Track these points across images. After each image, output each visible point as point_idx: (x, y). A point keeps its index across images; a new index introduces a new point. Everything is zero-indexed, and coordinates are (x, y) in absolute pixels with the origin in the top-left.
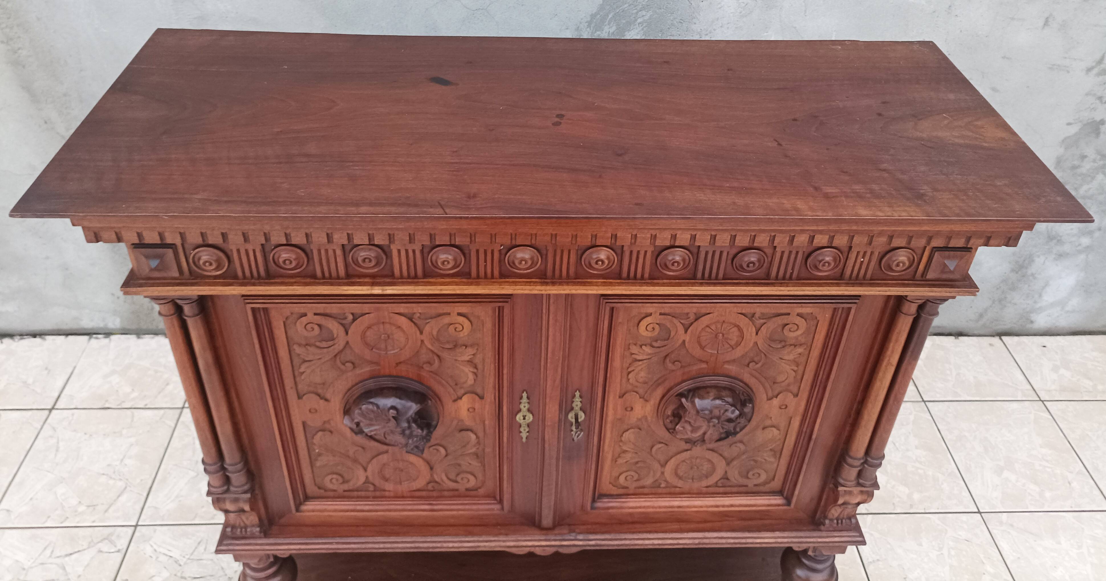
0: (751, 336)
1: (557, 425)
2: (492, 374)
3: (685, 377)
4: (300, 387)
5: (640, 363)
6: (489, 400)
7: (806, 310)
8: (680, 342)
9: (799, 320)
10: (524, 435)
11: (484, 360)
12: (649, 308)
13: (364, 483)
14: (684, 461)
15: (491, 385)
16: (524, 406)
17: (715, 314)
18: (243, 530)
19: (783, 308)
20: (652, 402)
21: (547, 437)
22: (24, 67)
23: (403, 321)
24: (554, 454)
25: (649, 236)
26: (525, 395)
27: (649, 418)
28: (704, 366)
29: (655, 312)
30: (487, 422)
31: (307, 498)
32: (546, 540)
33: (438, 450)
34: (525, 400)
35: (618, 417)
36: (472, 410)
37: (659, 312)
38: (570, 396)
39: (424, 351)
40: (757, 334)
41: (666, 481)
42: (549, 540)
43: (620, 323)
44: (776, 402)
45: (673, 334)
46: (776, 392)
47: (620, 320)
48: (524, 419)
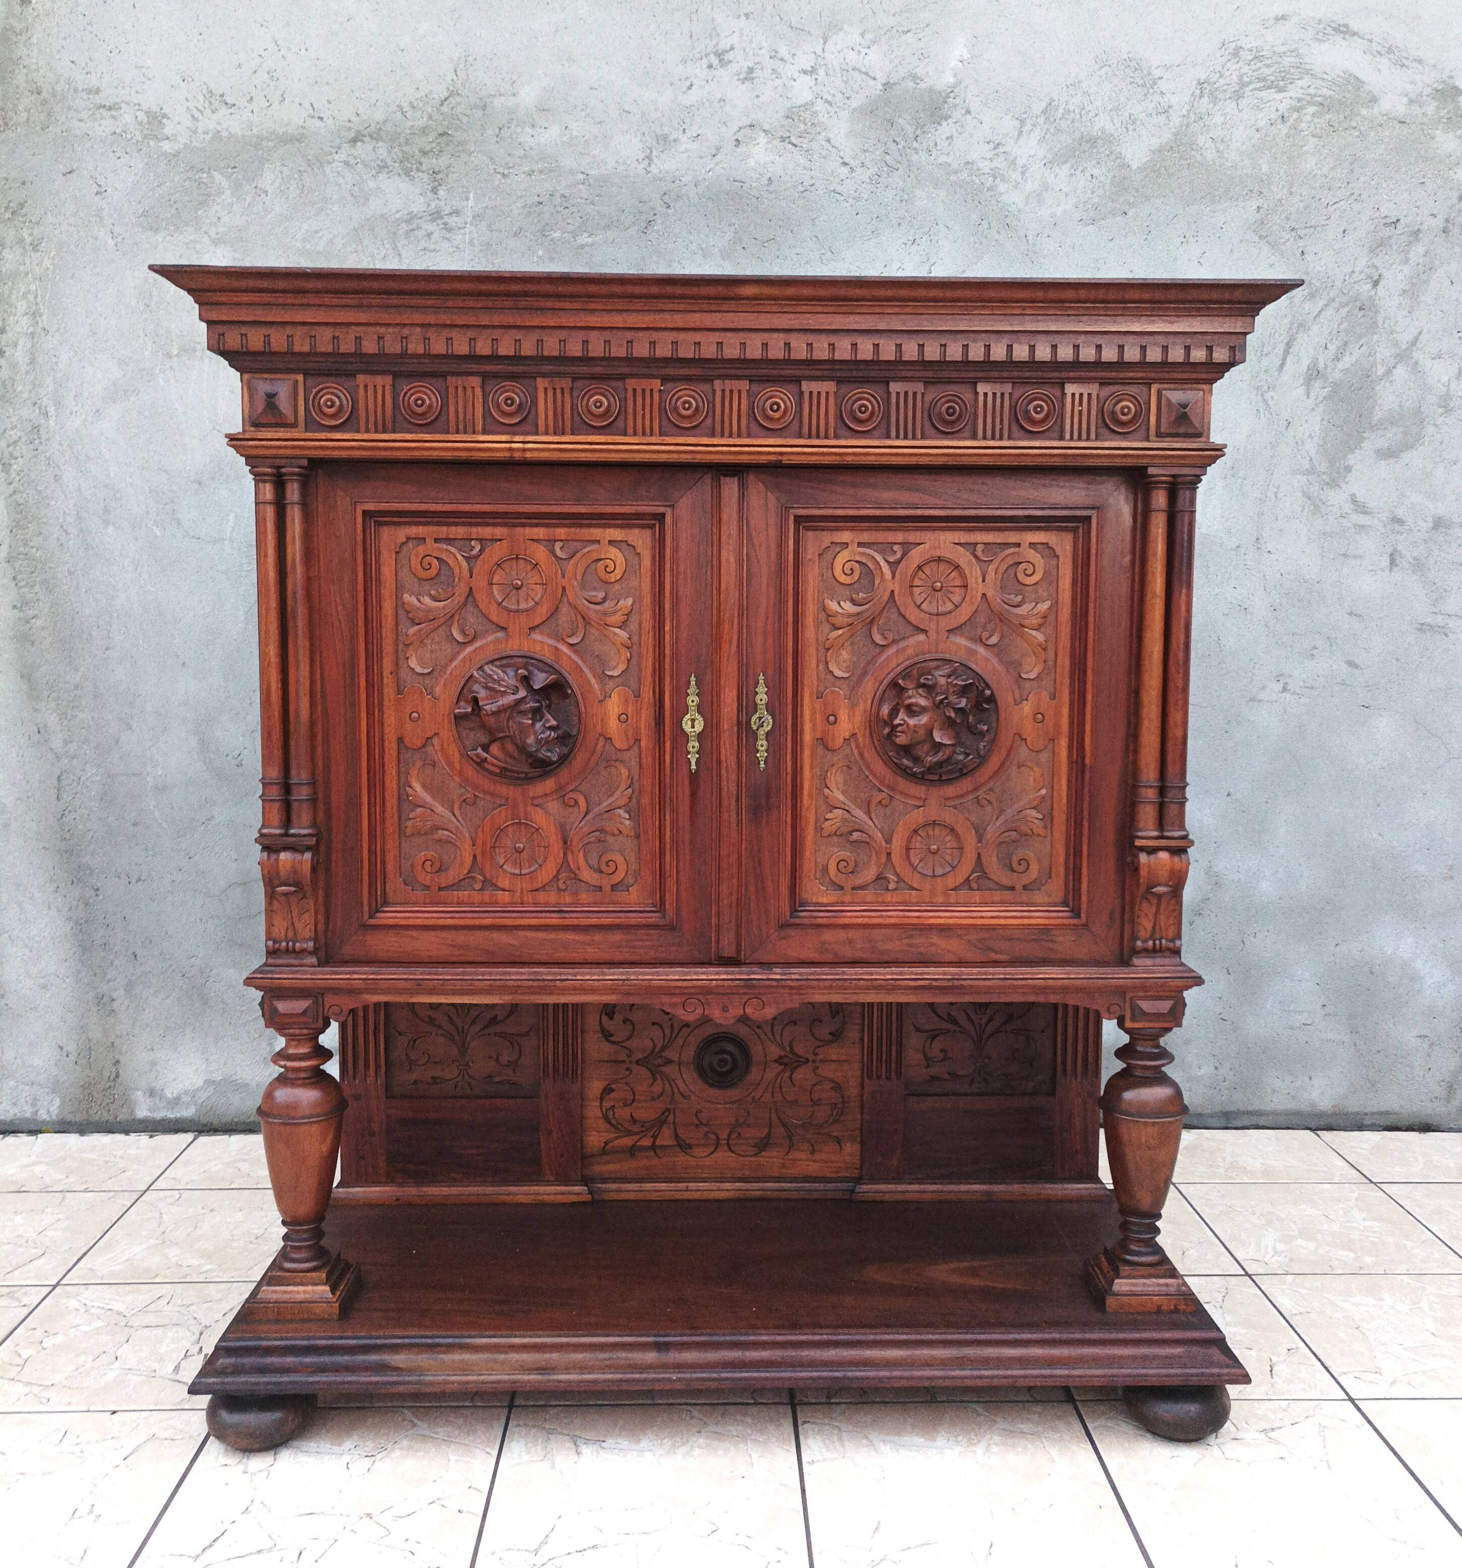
0: (977, 582)
1: (735, 729)
2: (651, 649)
3: (901, 658)
4: (403, 672)
5: (840, 632)
6: (646, 700)
7: (1040, 537)
8: (887, 594)
9: (1034, 556)
10: (693, 758)
11: (640, 624)
12: (845, 536)
13: (469, 872)
14: (915, 831)
15: (649, 671)
16: (693, 700)
17: (927, 546)
18: (291, 944)
19: (1012, 537)
20: (861, 707)
21: (723, 758)
22: (33, 644)
23: (540, 553)
24: (733, 789)
25: (826, 346)
26: (693, 678)
27: (860, 740)
28: (922, 637)
29: (852, 541)
30: (643, 743)
31: (386, 903)
32: (726, 973)
33: (576, 802)
34: (693, 689)
35: (819, 735)
36: (623, 718)
37: (856, 541)
38: (751, 682)
39: (564, 608)
40: (984, 581)
41: (897, 874)
42: (732, 973)
43: (810, 560)
44: (1027, 708)
45: (877, 582)
46: (1026, 692)
47: (809, 557)
48: (693, 727)
